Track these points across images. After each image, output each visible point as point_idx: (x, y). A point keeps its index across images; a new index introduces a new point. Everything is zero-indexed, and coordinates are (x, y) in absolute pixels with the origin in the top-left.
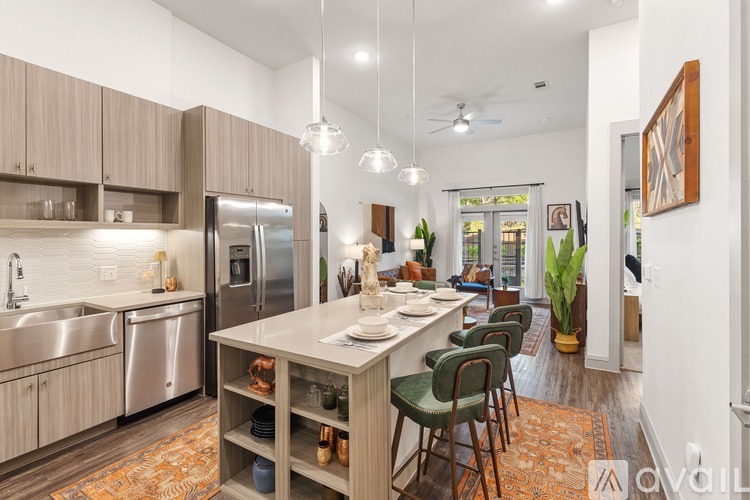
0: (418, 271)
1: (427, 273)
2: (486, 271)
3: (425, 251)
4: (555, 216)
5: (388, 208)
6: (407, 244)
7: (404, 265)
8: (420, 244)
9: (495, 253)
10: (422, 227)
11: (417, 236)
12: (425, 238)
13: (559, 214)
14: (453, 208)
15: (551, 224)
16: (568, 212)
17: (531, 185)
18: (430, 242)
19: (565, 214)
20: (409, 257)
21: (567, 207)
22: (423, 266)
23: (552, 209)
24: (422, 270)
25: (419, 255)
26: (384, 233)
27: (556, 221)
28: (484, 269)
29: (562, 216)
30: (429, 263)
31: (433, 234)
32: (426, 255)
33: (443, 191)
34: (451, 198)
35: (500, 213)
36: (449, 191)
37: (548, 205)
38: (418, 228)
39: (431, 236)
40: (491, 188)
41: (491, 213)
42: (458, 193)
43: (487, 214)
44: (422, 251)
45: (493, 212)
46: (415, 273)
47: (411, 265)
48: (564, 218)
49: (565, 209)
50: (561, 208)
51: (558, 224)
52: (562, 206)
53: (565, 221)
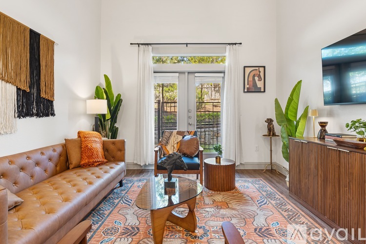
0: (98, 146)
1: (112, 147)
2: (191, 140)
3: (108, 117)
4: (251, 79)
7: (75, 137)
8: (101, 107)
9: (189, 117)
10: (104, 85)
11: (98, 95)
12: (108, 98)
13: (254, 76)
15: (247, 86)
16: (262, 75)
17: (230, 44)
18: (115, 107)
19: (259, 76)
21: (262, 70)
22: (106, 136)
23: (248, 70)
24: (104, 144)
25: (99, 122)
27: (251, 83)
28: (188, 137)
29: (256, 78)
30: (114, 133)
31: (119, 95)
32: (109, 121)
33: (131, 44)
34: (141, 53)
35: (196, 75)
36: (138, 44)
37: (245, 67)
38: (99, 88)
39: (117, 97)
40: (187, 44)
41: (187, 74)
42: (150, 47)
43: (182, 76)
44: (104, 116)
45: (188, 73)
46: (91, 149)
47: (85, 137)
48: (259, 80)
49: (260, 72)
50: (257, 70)
51: (253, 86)
52: (257, 68)
53: (260, 84)
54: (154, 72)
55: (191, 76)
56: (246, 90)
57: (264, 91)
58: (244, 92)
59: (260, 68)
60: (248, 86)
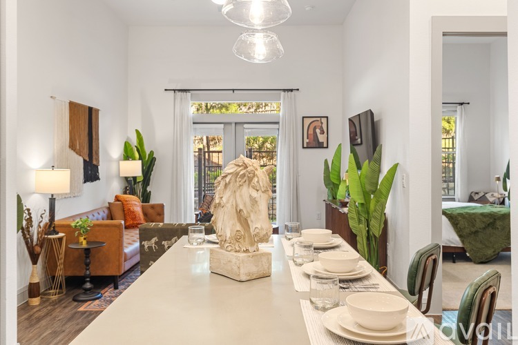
0: (138, 210)
1: (151, 211)
3: (140, 179)
4: (311, 132)
5: (90, 109)
6: (114, 167)
7: (113, 200)
8: (134, 168)
10: (134, 141)
11: (127, 156)
12: (140, 158)
13: (315, 128)
14: (182, 116)
15: (306, 140)
16: (324, 126)
17: (284, 90)
18: (149, 166)
19: (321, 128)
20: (116, 188)
21: (324, 120)
23: (307, 121)
24: (143, 208)
25: (130, 185)
26: (86, 151)
27: (311, 137)
29: (318, 131)
30: (146, 197)
31: (152, 153)
32: (140, 184)
33: (166, 90)
34: (178, 101)
35: (246, 126)
36: (174, 90)
37: (303, 117)
38: (127, 144)
39: (149, 155)
40: (233, 90)
41: (234, 125)
42: (189, 94)
43: (228, 126)
44: (135, 178)
45: (236, 123)
46: (133, 212)
47: (127, 201)
48: (321, 134)
49: (322, 123)
50: (318, 121)
51: (314, 140)
52: (319, 119)
53: (322, 138)
54: (194, 123)
55: (239, 127)
56: (305, 146)
57: (327, 147)
58: (303, 147)
59: (322, 119)
60: (308, 141)
